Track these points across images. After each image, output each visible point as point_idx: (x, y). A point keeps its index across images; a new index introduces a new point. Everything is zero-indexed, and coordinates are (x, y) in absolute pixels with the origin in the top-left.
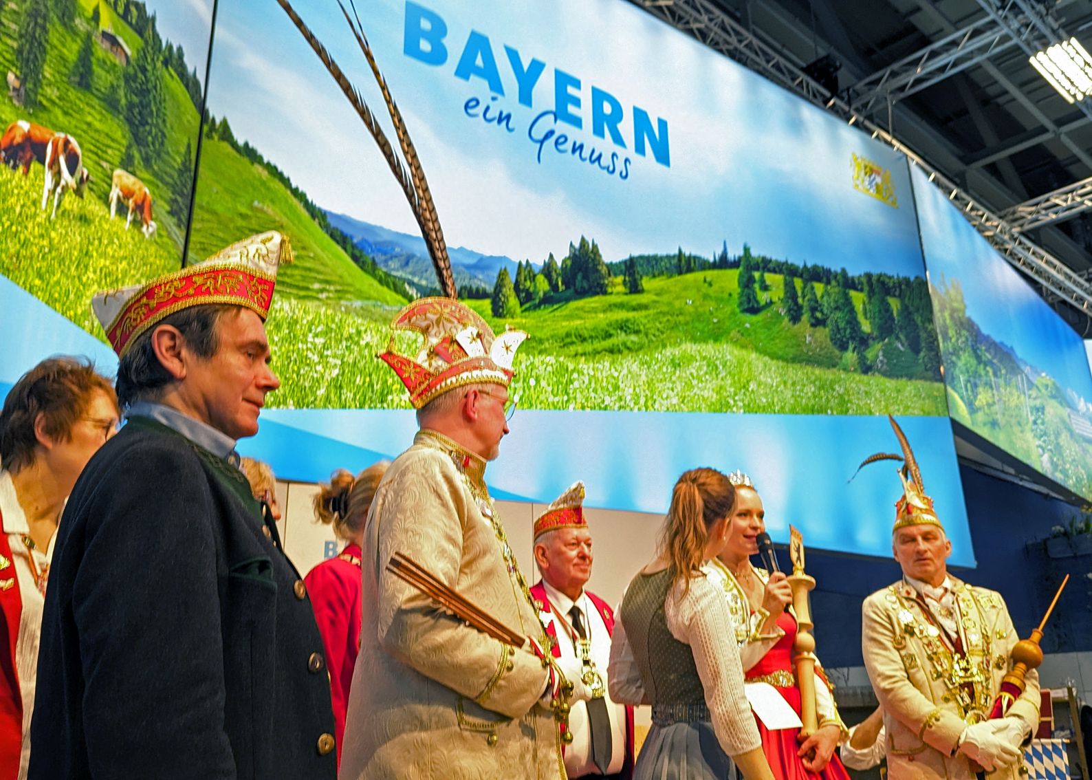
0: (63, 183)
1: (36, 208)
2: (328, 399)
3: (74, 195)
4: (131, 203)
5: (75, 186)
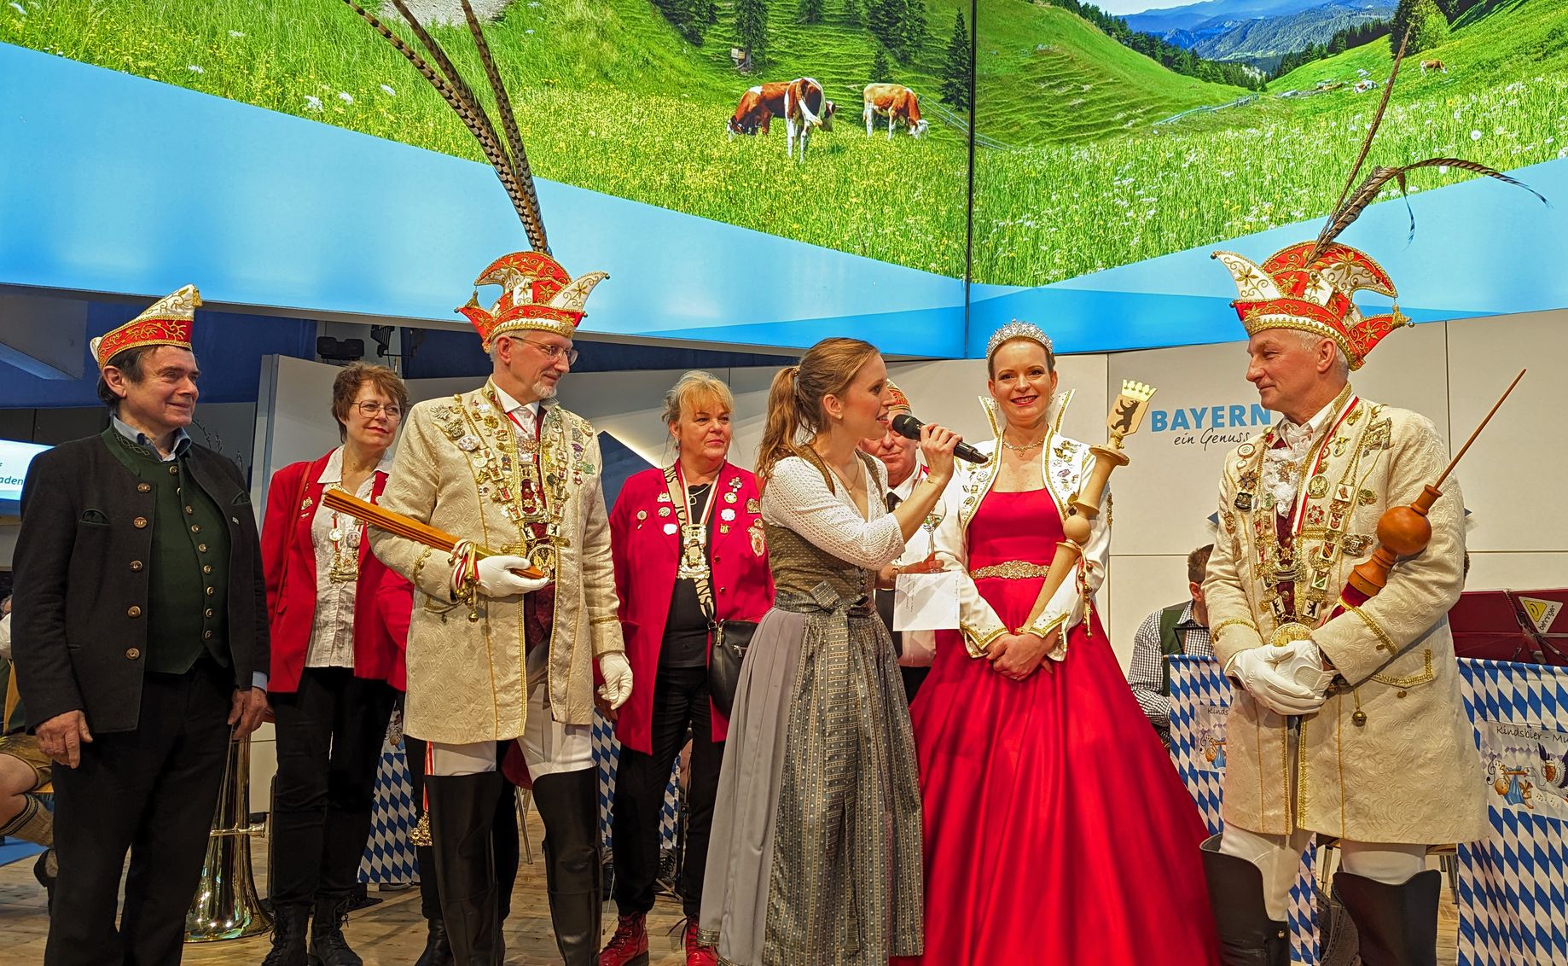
0: (807, 124)
1: (782, 161)
2: (1144, 248)
3: (821, 132)
4: (891, 112)
5: (821, 122)
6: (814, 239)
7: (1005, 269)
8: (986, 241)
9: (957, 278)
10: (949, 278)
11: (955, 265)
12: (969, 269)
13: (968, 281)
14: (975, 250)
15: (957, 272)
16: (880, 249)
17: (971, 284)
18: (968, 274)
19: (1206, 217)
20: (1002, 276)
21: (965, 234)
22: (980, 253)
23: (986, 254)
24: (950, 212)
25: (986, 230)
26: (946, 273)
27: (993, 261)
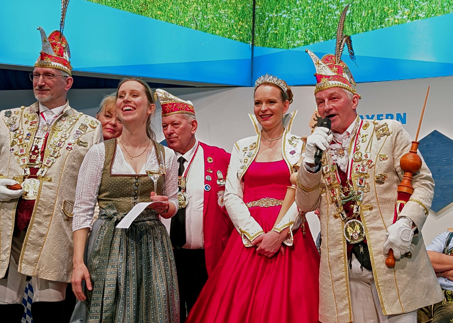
6: (169, 19)
7: (272, 40)
8: (262, 24)
9: (247, 43)
10: (243, 43)
11: (246, 36)
12: (253, 39)
13: (253, 45)
14: (256, 28)
15: (247, 40)
16: (205, 26)
17: (254, 47)
18: (253, 42)
19: (376, 16)
20: (271, 43)
21: (251, 20)
22: (259, 31)
23: (263, 31)
24: (243, 8)
25: (262, 18)
26: (241, 40)
27: (266, 35)
